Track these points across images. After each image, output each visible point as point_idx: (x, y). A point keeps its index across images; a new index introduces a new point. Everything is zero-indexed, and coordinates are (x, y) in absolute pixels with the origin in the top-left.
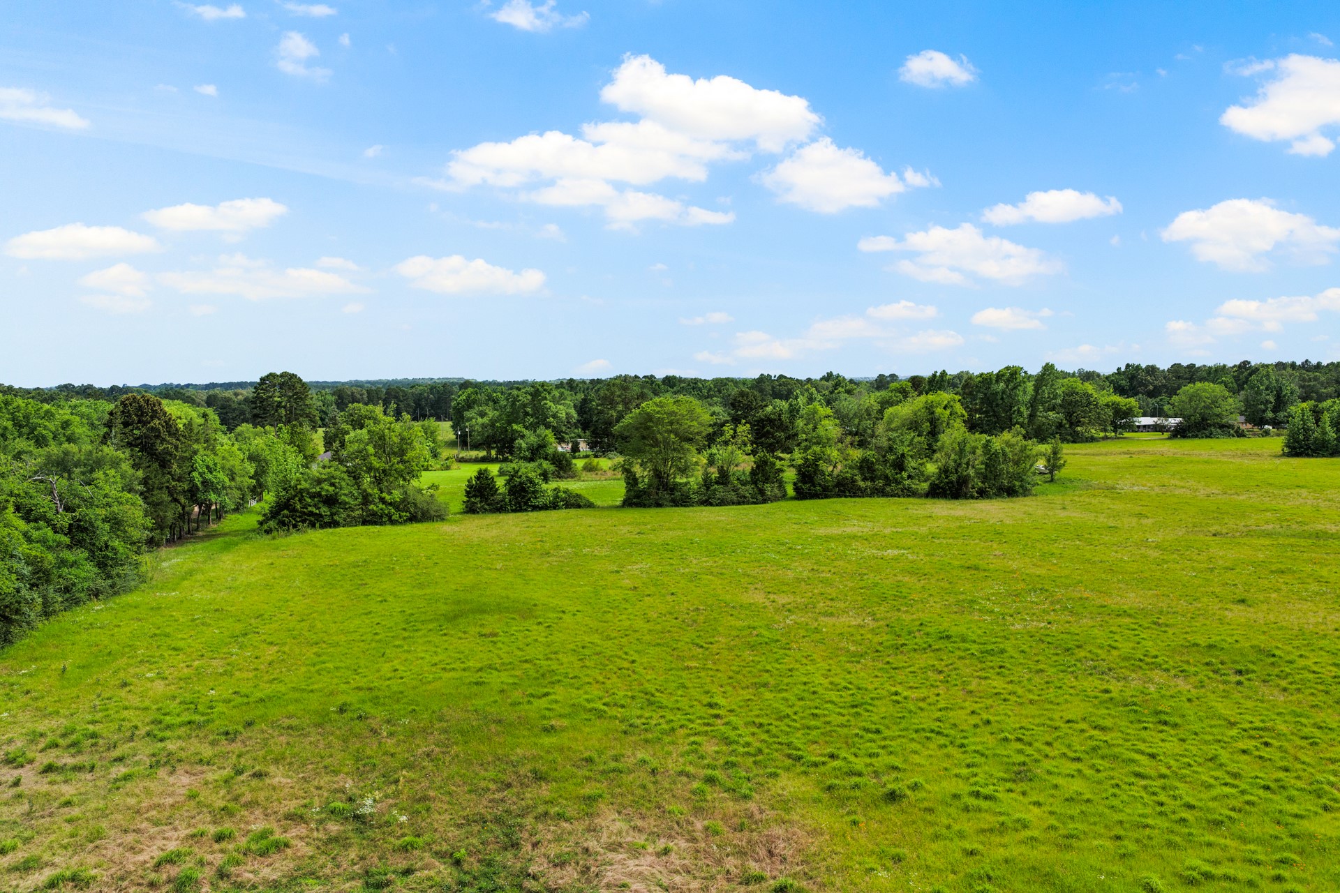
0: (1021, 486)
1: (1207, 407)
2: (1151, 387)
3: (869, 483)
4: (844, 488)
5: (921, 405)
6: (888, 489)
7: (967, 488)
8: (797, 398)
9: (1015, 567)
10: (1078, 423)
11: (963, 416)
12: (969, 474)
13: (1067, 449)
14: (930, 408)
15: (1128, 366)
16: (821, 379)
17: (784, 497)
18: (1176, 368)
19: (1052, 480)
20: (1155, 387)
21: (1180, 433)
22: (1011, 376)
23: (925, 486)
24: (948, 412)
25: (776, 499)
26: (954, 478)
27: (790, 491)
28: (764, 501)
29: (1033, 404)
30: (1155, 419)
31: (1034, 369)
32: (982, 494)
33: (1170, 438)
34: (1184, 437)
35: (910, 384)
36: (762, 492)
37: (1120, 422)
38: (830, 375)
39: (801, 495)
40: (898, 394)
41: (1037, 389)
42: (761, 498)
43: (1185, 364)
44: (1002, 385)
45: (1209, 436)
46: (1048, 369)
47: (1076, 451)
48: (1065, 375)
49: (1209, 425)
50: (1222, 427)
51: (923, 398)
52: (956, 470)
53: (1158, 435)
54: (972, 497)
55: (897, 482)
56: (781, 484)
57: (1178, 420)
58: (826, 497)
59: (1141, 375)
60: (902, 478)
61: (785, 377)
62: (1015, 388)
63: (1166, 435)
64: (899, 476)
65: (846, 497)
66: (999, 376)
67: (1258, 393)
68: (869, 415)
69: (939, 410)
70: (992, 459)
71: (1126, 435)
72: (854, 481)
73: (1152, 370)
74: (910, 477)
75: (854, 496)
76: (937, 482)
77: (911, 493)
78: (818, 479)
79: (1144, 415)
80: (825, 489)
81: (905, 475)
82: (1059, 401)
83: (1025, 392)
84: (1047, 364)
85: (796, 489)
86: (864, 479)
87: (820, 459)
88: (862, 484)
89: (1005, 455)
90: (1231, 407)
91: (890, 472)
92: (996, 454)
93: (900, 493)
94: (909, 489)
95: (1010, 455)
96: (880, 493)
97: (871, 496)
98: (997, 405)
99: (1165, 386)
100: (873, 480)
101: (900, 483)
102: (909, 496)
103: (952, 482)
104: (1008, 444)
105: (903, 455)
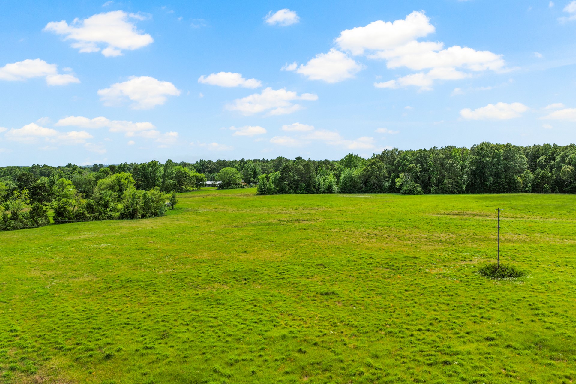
0: (160, 212)
1: (230, 177)
2: (210, 169)
3: (91, 215)
4: (79, 218)
5: (115, 178)
6: (101, 217)
7: (137, 214)
8: (53, 176)
9: (159, 247)
10: (182, 184)
11: (134, 183)
12: (137, 208)
13: (178, 195)
14: (119, 180)
15: (201, 160)
16: (66, 167)
17: (48, 223)
18: (219, 161)
19: (173, 209)
20: (211, 169)
21: (221, 187)
22: (154, 165)
23: (118, 214)
24: (127, 181)
25: (44, 225)
26: (131, 210)
27: (52, 220)
28: (38, 226)
29: (164, 177)
30: (212, 182)
31: (164, 162)
32: (143, 216)
33: (218, 189)
34: (223, 189)
35: (109, 169)
36: (36, 222)
37: (198, 183)
38: (70, 165)
39: (57, 222)
40: (104, 174)
41: (165, 170)
42: (37, 225)
43: (222, 160)
44: (150, 169)
45: (232, 188)
46: (169, 162)
47: (182, 196)
48: (176, 164)
49: (232, 184)
50: (236, 184)
51: (115, 175)
52: (132, 206)
53: (213, 188)
54: (139, 218)
55: (105, 213)
56: (47, 218)
57: (220, 182)
58: (70, 222)
59: (206, 164)
60: (107, 211)
61: (47, 166)
62: (155, 170)
63: (216, 188)
64: (106, 211)
65: (80, 221)
66: (149, 165)
67: (248, 171)
68: (90, 183)
69: (123, 180)
70: (147, 201)
71: (201, 188)
72: (84, 214)
73: (210, 162)
74: (111, 211)
75: (85, 220)
76: (123, 212)
77: (111, 218)
78: (66, 214)
79: (208, 180)
80: (70, 219)
81: (108, 210)
82: (174, 175)
83: (160, 172)
84: (169, 160)
85: (55, 219)
86: (89, 213)
87: (67, 205)
88: (88, 215)
89: (152, 199)
90: (239, 177)
91: (101, 209)
92: (148, 199)
93: (107, 218)
94: (110, 216)
95: (155, 199)
96: (97, 219)
97: (93, 220)
98: (149, 177)
99: (215, 169)
100: (93, 213)
101: (106, 214)
102: (111, 219)
103: (130, 212)
104: (154, 194)
105: (108, 201)
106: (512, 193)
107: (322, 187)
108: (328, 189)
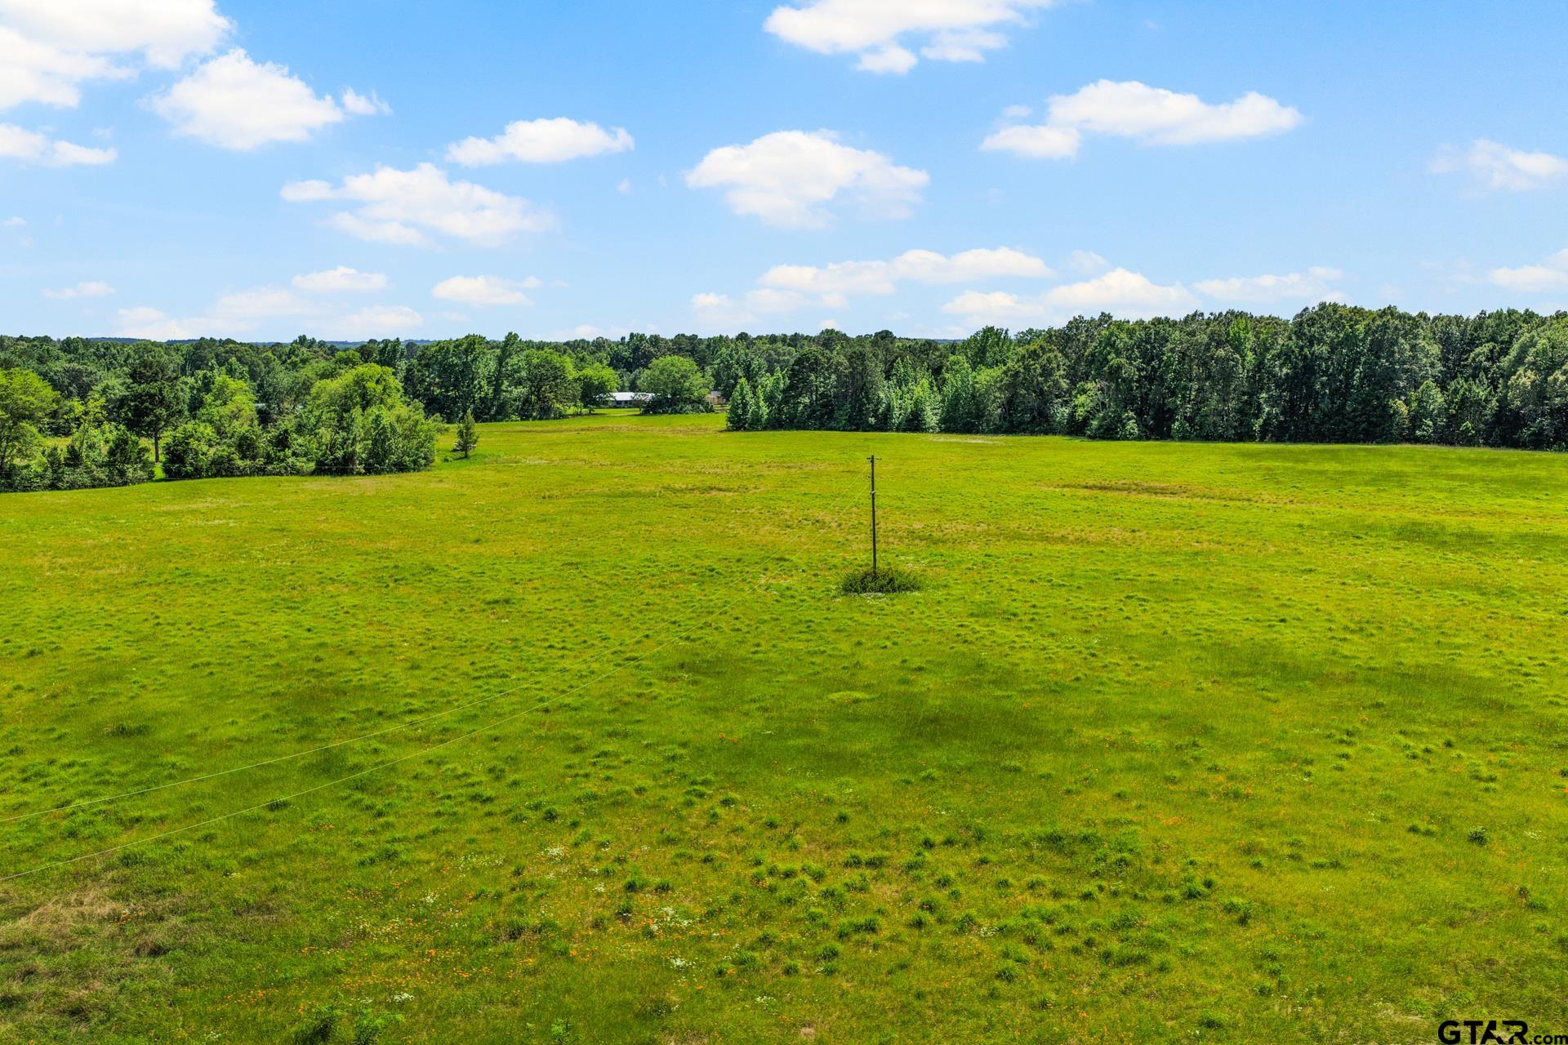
0: (413, 462)
1: (676, 382)
3: (248, 462)
4: (220, 467)
5: (354, 378)
6: (269, 467)
7: (352, 464)
10: (545, 398)
12: (355, 451)
14: (359, 382)
17: (151, 478)
19: (466, 457)
21: (652, 409)
22: (471, 344)
23: (312, 465)
24: (381, 386)
25: (140, 481)
26: (340, 454)
27: (159, 472)
28: (125, 484)
29: (497, 377)
32: (370, 470)
33: (644, 414)
34: (655, 413)
35: (358, 354)
36: (122, 474)
37: (592, 396)
39: (172, 475)
41: (501, 361)
44: (460, 357)
45: (680, 412)
46: (511, 337)
49: (679, 401)
50: (692, 402)
51: (354, 371)
52: (342, 446)
53: (632, 411)
54: (356, 473)
55: (280, 460)
56: (146, 465)
57: (650, 395)
60: (286, 455)
62: (474, 360)
63: (641, 411)
64: (282, 453)
69: (370, 384)
70: (381, 434)
71: (600, 411)
72: (230, 460)
74: (294, 454)
75: (232, 475)
76: (322, 458)
77: (295, 472)
78: (190, 459)
79: (620, 389)
81: (288, 452)
82: (524, 374)
83: (486, 365)
85: (166, 470)
86: (244, 458)
87: (191, 437)
88: (240, 463)
89: (394, 430)
90: (699, 382)
91: (271, 449)
93: (283, 471)
94: (292, 467)
95: (399, 430)
96: (263, 471)
97: (252, 474)
98: (457, 379)
100: (254, 458)
101: (283, 461)
102: (293, 475)
103: (338, 459)
104: (399, 419)
106: (1378, 443)
107: (896, 412)
108: (909, 421)
